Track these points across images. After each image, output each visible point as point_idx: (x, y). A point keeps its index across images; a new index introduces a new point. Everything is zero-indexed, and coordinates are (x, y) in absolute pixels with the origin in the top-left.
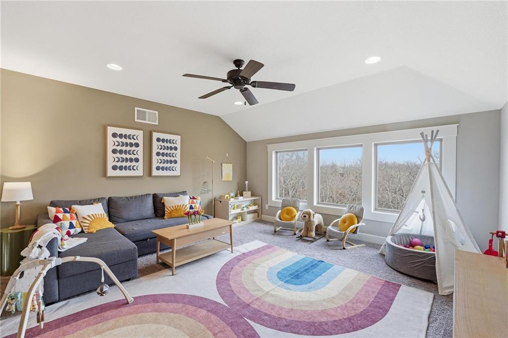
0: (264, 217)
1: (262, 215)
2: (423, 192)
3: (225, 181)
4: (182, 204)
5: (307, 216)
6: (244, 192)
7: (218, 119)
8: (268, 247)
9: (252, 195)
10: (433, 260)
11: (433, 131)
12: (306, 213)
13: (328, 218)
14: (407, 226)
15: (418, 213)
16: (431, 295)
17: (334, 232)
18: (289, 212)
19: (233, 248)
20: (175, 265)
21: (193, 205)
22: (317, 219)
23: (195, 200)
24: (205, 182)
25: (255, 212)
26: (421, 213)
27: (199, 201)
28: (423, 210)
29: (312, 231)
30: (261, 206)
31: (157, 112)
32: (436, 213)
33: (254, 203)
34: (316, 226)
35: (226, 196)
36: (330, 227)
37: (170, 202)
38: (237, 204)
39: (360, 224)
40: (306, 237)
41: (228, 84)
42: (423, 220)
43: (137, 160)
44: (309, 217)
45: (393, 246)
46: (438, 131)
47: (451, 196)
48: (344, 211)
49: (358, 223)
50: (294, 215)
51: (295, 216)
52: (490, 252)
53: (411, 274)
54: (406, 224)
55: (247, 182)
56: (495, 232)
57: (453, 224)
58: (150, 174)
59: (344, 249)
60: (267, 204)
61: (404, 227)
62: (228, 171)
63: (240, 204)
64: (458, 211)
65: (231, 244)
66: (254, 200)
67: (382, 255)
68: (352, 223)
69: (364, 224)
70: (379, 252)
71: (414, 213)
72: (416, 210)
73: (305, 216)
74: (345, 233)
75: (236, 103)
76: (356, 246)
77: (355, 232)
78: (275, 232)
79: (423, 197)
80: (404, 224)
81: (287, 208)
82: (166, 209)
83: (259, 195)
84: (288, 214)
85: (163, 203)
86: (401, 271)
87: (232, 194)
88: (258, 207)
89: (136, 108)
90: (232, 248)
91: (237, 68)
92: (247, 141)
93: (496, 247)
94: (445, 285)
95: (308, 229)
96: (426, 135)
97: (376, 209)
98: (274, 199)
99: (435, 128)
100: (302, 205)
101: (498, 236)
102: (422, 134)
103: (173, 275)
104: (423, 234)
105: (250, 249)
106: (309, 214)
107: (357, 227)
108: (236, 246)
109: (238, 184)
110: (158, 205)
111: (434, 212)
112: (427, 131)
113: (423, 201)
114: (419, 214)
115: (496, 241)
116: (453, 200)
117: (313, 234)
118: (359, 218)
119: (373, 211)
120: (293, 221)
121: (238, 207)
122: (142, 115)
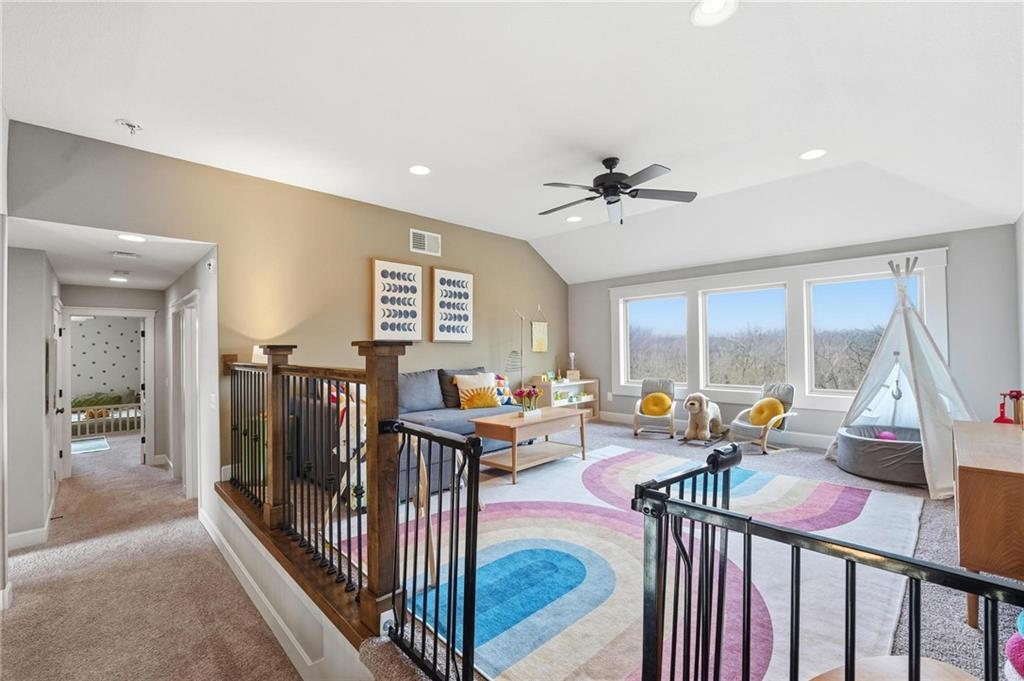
0: (604, 415)
1: (602, 412)
2: (897, 353)
3: (536, 352)
4: (487, 387)
5: (697, 404)
6: (568, 372)
7: (525, 245)
8: (637, 454)
9: (582, 377)
10: (918, 453)
11: (908, 259)
12: (695, 399)
13: (729, 408)
14: (870, 410)
15: (888, 387)
16: (920, 500)
17: (744, 429)
18: (659, 402)
19: (586, 454)
20: (518, 468)
21: (501, 390)
22: (712, 411)
23: (502, 381)
24: (514, 352)
25: (586, 405)
26: (893, 388)
27: (507, 383)
28: (897, 382)
29: (704, 428)
30: (599, 396)
31: (439, 236)
32: (919, 383)
33: (586, 390)
34: (711, 421)
35: (543, 377)
36: (736, 421)
37: (466, 383)
38: (560, 391)
39: (789, 414)
40: (694, 439)
41: (594, 194)
42: (898, 397)
43: (414, 314)
44: (701, 405)
45: (851, 439)
46: (916, 259)
47: (942, 358)
48: (759, 395)
49: (785, 412)
50: (667, 406)
51: (670, 407)
52: (1002, 420)
53: (883, 477)
54: (869, 407)
55: (572, 355)
56: (1008, 392)
57: (946, 401)
58: (431, 338)
59: (765, 453)
60: (611, 391)
61: (866, 413)
62: (541, 335)
63: (565, 391)
64: (953, 380)
65: (583, 445)
66: (585, 385)
67: (830, 460)
68: (775, 413)
69: (795, 414)
70: (824, 457)
71: (883, 388)
72: (886, 383)
73: (692, 404)
74: (766, 429)
75: (569, 220)
76: (783, 450)
77: (780, 426)
78: (636, 434)
79: (897, 361)
80: (865, 408)
81: (654, 395)
82: (461, 394)
83: (594, 377)
84: (656, 405)
85: (456, 385)
86: (868, 475)
87: (551, 375)
88: (595, 397)
89: (412, 230)
90: (583, 452)
91: (608, 171)
92: (568, 283)
93: (1010, 414)
94: (939, 486)
95: (697, 425)
96: (898, 266)
97: (811, 391)
98: (622, 383)
99: (912, 255)
100: (679, 389)
101: (1012, 397)
102: (891, 263)
103: (514, 483)
104: (897, 425)
105: (612, 455)
106: (700, 401)
107: (784, 419)
108: (591, 449)
109: (556, 358)
110: (448, 388)
111: (916, 381)
112: (899, 258)
113: (897, 367)
114: (890, 390)
115: (1010, 404)
116: (944, 363)
117: (708, 434)
118: (787, 404)
119: (807, 394)
120: (669, 416)
121: (562, 396)
122: (419, 241)
